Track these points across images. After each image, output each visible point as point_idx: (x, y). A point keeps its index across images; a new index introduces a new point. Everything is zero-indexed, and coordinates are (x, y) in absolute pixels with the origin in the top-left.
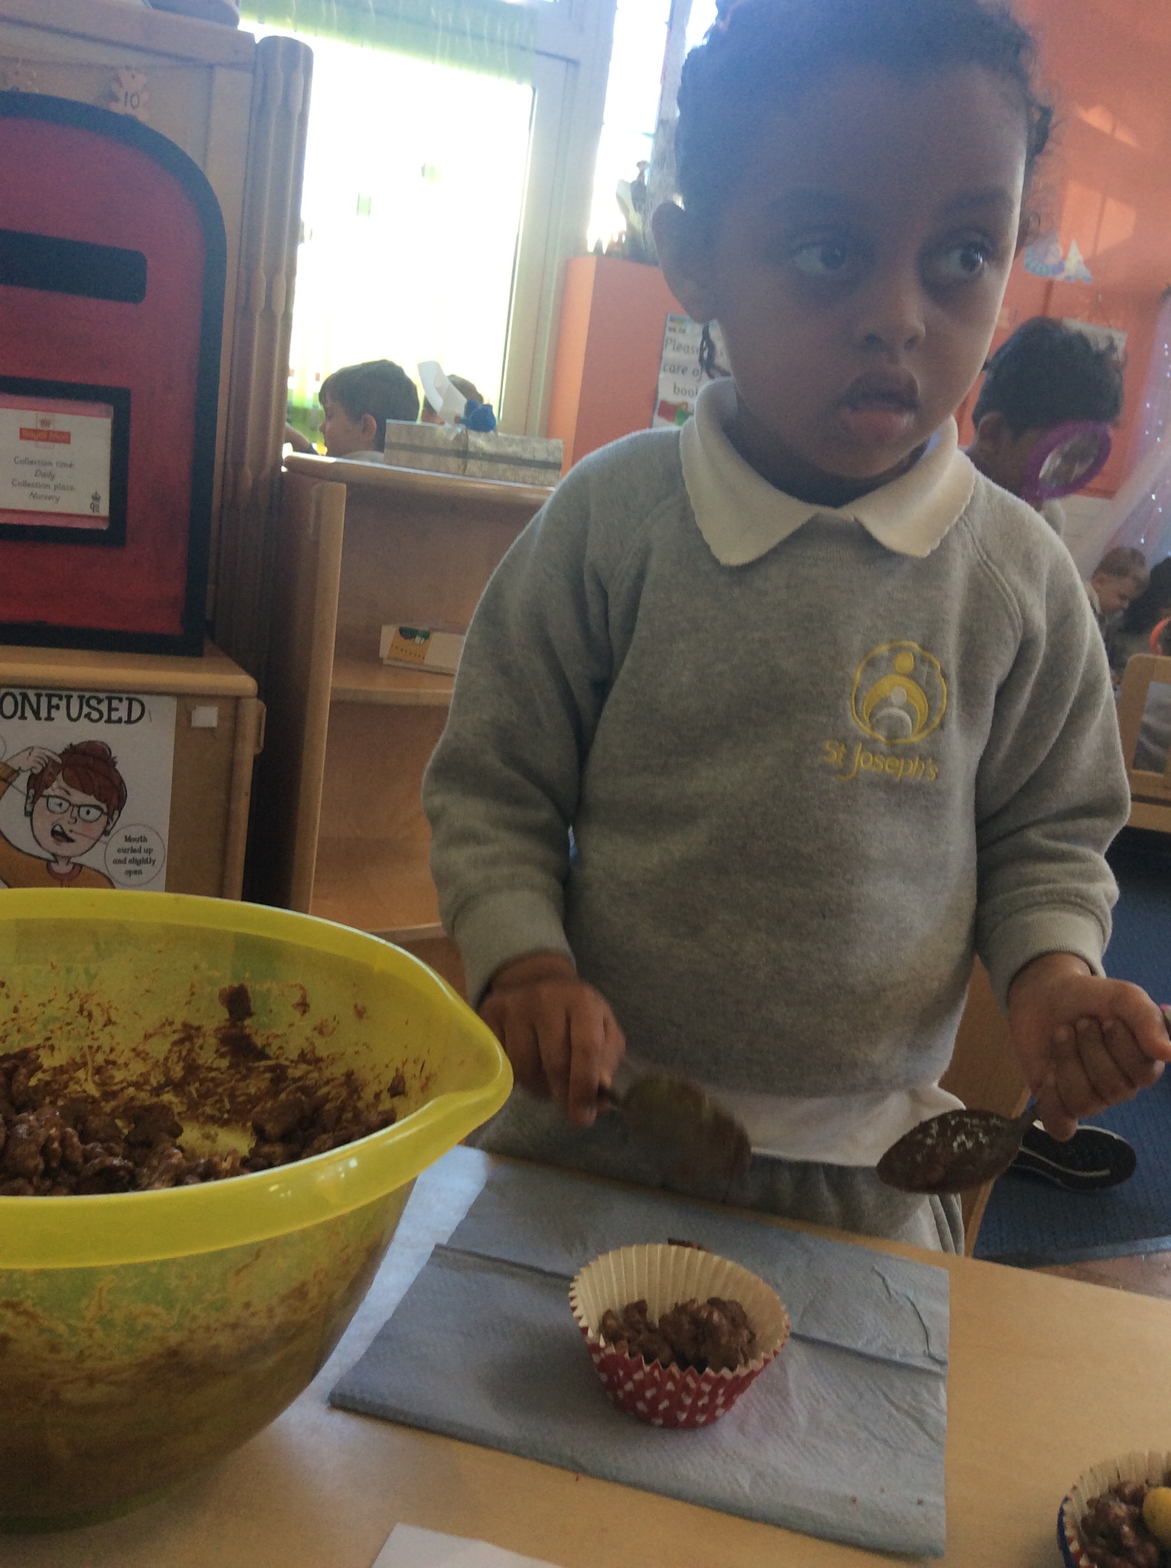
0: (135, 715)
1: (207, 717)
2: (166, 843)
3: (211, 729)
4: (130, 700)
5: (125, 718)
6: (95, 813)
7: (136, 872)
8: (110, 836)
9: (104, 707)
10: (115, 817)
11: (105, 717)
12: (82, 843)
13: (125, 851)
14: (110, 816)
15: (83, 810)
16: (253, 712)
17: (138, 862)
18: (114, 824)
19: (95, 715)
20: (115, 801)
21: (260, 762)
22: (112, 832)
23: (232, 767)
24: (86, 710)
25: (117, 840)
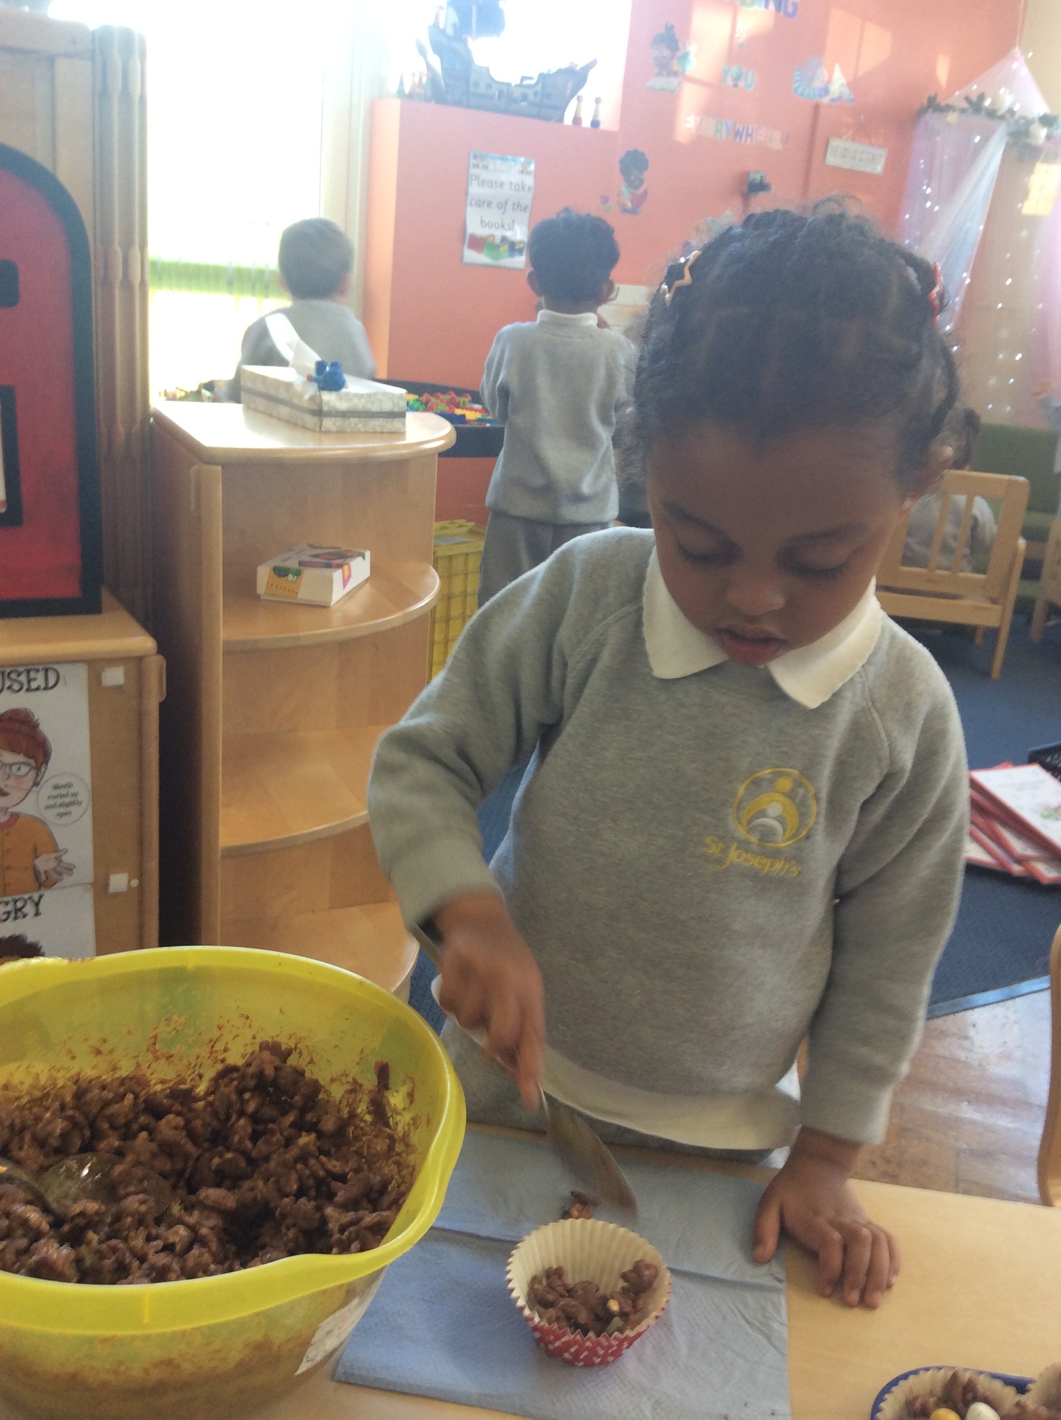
0: (51, 683)
1: (115, 676)
2: (90, 787)
3: (119, 688)
4: (47, 670)
5: (43, 686)
6: (24, 769)
7: (66, 814)
8: (40, 786)
9: (23, 678)
10: (43, 770)
11: (25, 687)
12: (15, 796)
13: (56, 797)
14: (38, 769)
15: (14, 768)
16: (156, 666)
17: (68, 805)
18: (43, 776)
19: (16, 687)
20: (41, 758)
21: (163, 706)
22: (42, 783)
23: (140, 716)
24: (8, 684)
25: (46, 789)
